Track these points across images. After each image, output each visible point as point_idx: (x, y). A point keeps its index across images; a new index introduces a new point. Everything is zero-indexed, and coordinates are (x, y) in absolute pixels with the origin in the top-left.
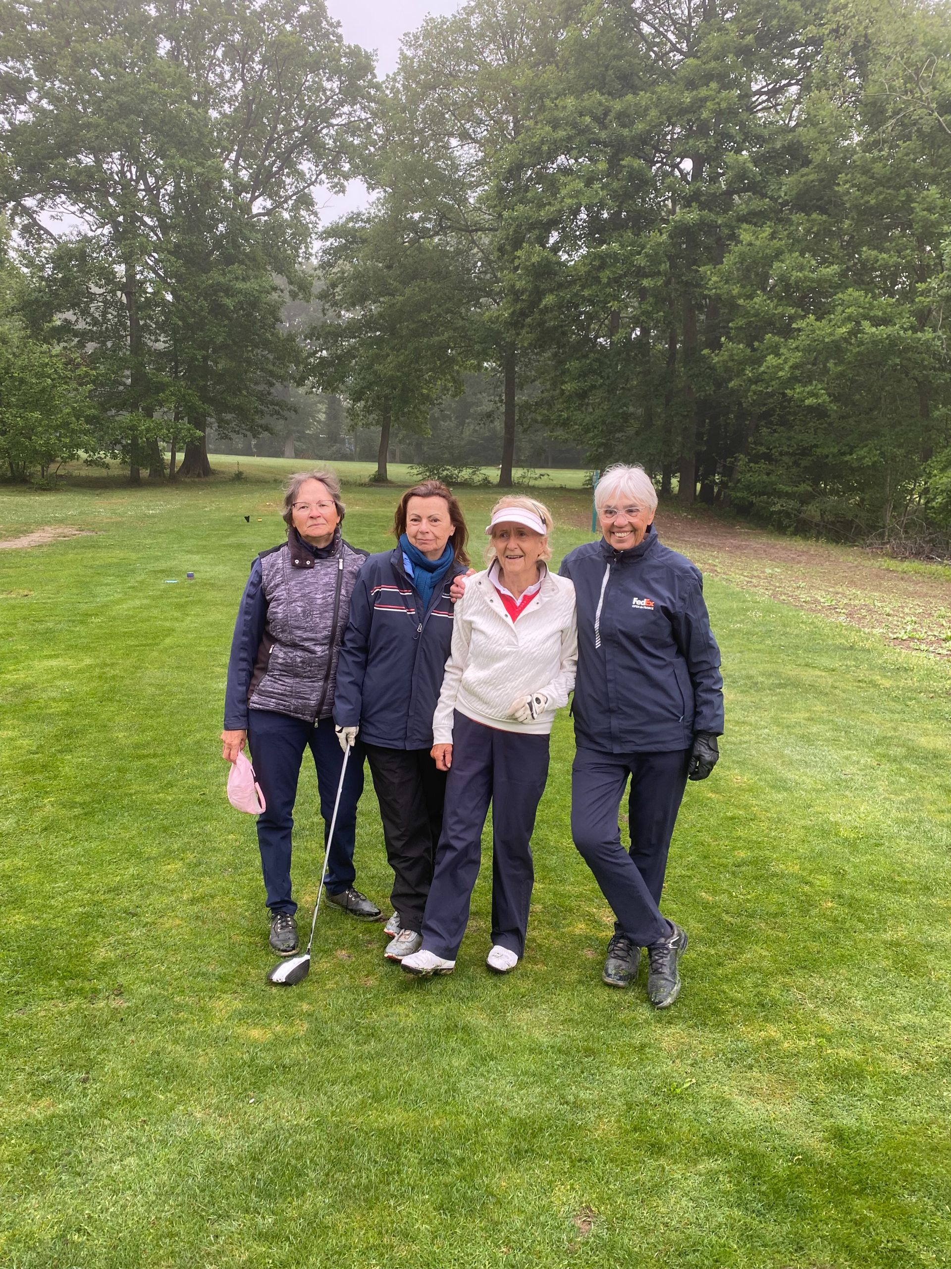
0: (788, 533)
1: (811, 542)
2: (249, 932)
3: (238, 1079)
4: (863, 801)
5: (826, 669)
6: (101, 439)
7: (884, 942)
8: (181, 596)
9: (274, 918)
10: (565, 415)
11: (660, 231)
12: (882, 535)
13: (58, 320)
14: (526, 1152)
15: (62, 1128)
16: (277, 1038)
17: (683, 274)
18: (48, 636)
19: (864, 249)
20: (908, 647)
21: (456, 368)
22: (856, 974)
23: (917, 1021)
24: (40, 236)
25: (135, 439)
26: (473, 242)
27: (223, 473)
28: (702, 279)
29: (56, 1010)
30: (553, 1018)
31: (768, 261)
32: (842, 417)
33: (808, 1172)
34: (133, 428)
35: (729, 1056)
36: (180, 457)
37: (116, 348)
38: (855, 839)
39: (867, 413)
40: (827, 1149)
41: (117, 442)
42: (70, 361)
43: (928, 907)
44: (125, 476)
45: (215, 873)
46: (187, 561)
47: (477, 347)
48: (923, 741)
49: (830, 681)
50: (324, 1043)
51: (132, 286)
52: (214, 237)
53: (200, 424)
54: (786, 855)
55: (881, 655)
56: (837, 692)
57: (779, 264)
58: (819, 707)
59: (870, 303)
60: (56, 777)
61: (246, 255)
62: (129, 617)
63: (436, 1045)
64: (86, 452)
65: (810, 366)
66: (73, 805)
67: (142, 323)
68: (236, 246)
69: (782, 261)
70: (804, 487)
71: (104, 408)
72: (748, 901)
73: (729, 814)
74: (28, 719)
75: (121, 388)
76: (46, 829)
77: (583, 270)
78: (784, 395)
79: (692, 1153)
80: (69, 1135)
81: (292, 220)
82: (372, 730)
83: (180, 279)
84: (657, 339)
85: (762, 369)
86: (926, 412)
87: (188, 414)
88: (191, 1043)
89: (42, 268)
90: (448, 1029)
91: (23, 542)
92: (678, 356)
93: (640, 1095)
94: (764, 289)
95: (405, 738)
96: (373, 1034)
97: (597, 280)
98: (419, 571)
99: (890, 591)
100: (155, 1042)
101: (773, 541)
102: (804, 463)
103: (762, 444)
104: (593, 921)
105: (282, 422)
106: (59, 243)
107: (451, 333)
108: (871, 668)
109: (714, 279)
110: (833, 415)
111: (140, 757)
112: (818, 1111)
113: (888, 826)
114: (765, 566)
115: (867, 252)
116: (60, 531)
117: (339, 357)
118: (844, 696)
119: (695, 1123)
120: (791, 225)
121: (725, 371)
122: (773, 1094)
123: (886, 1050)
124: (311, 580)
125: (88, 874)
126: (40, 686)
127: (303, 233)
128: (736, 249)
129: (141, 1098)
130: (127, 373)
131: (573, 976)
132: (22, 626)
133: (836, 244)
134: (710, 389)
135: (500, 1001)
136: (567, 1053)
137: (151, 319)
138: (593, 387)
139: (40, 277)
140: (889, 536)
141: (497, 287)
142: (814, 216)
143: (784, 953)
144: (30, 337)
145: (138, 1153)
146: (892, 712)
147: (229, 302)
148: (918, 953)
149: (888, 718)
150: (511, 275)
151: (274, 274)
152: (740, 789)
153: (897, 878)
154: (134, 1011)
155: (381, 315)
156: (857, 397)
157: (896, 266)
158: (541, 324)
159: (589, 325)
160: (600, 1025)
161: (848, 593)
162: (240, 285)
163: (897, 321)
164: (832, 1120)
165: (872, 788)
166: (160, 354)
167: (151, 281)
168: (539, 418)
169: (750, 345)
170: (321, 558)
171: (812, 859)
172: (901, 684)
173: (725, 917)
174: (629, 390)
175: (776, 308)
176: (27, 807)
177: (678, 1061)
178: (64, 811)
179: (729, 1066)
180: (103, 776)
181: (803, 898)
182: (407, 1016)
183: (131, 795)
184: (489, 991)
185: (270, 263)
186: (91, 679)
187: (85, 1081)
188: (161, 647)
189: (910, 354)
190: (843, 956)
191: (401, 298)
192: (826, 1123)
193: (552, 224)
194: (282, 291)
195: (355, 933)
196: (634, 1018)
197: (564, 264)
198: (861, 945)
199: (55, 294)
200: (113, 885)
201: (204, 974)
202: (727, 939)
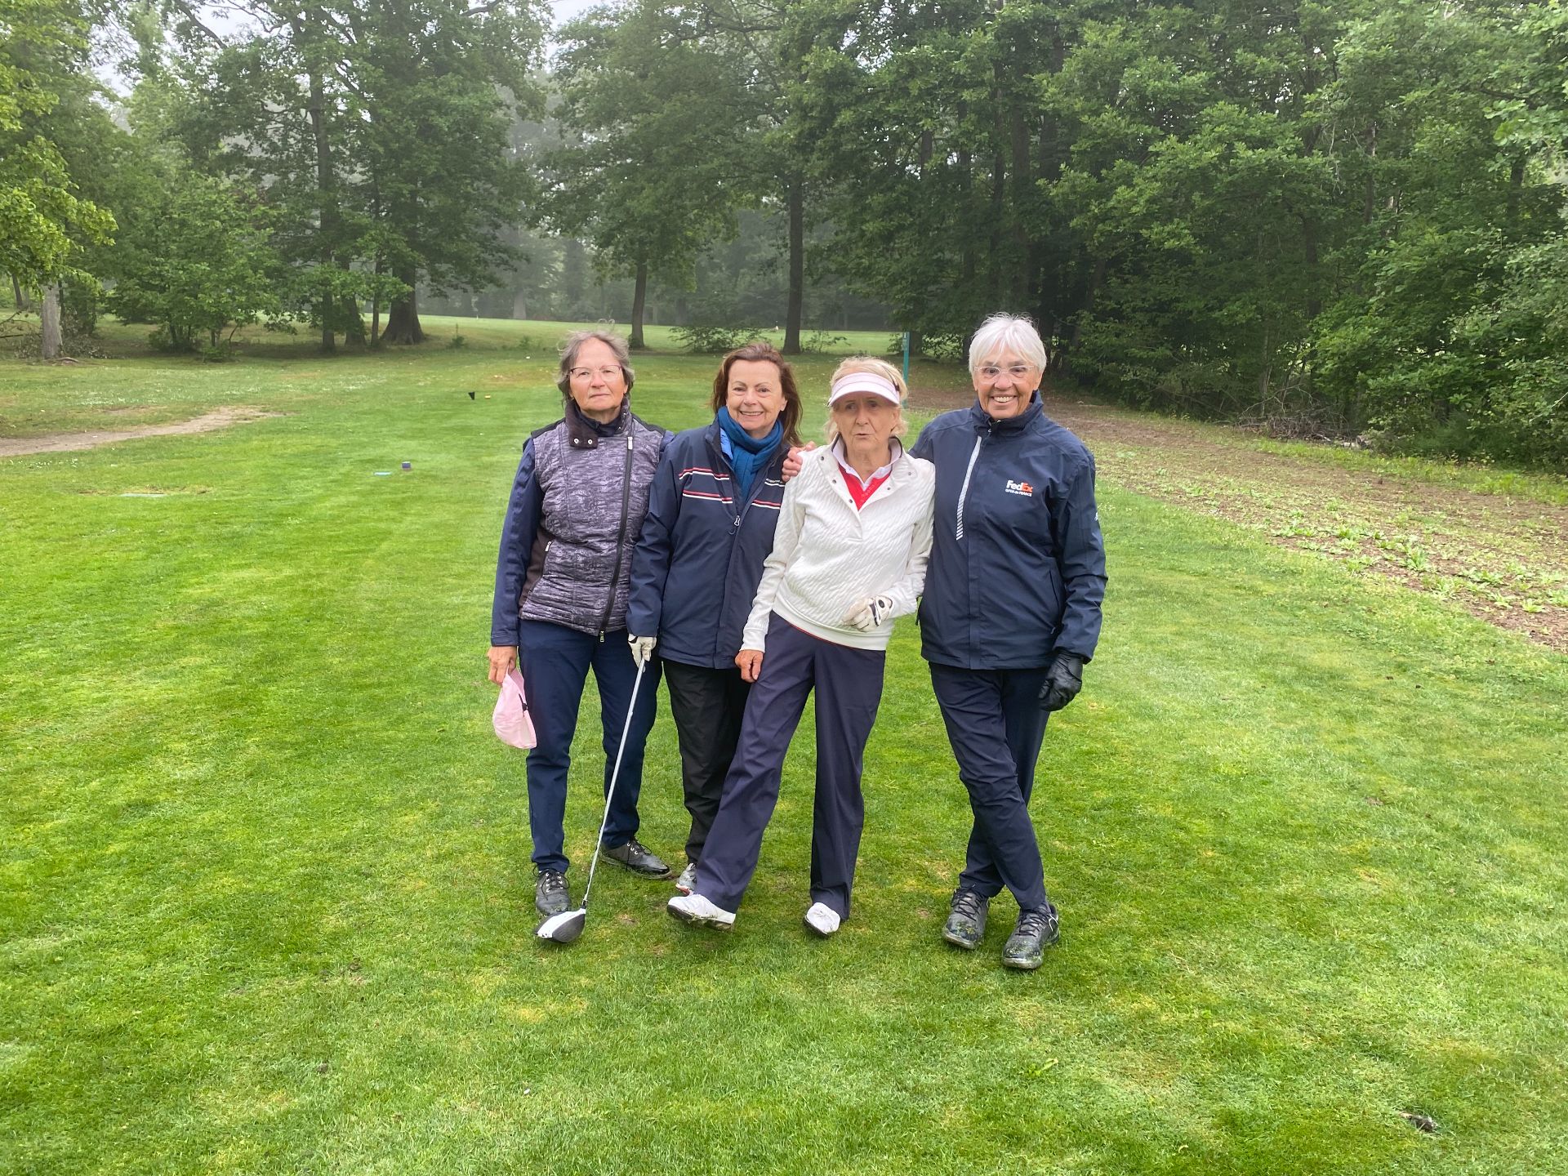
0: (1143, 408)
1: (1172, 419)
2: (509, 894)
3: (509, 1066)
4: (1247, 730)
5: (1196, 574)
6: (285, 297)
7: (1278, 897)
8: (395, 491)
9: (541, 876)
10: (865, 262)
11: (983, 29)
12: (1257, 410)
13: (226, 145)
14: (860, 1145)
15: (299, 1125)
16: (552, 1017)
17: (1013, 84)
18: (236, 542)
19: (1239, 51)
20: (1295, 546)
21: (729, 204)
22: (1244, 935)
23: (1319, 988)
24: (200, 38)
25: (327, 296)
26: (748, 43)
27: (438, 338)
28: (1037, 90)
29: (281, 989)
30: (883, 990)
31: (1118, 68)
32: (1209, 264)
33: (1195, 1163)
34: (325, 282)
35: (1097, 1031)
36: (385, 318)
37: (302, 181)
38: (1238, 776)
39: (1241, 259)
40: (1217, 1137)
41: (305, 300)
42: (244, 199)
43: (1328, 855)
44: (316, 344)
45: (464, 825)
46: (399, 448)
47: (755, 177)
48: (1316, 659)
49: (1201, 588)
50: (609, 1023)
51: (318, 102)
52: (421, 39)
53: (408, 276)
54: (1156, 796)
55: (1262, 555)
56: (1210, 600)
57: (1133, 71)
58: (1188, 619)
59: (1246, 120)
60: (259, 712)
61: (461, 60)
62: (333, 518)
63: (745, 1023)
64: (267, 313)
65: (1170, 200)
66: (282, 746)
67: (332, 149)
68: (451, 50)
69: (1136, 68)
70: (1163, 352)
71: (287, 257)
72: (1112, 850)
73: (1084, 748)
74: (219, 642)
75: (309, 232)
76: (251, 775)
77: (888, 79)
78: (1138, 236)
79: (1057, 1145)
80: (310, 1134)
81: (519, 16)
82: (674, 644)
83: (379, 92)
84: (981, 165)
85: (1112, 203)
86: (1313, 258)
87: (393, 264)
88: (448, 1025)
89: (205, 79)
90: (758, 1005)
91: (194, 426)
92: (1006, 188)
93: (993, 1078)
94: (1113, 104)
95: (714, 654)
96: (668, 1011)
97: (906, 92)
98: (738, 451)
99: (1269, 478)
100: (404, 1025)
101: (1123, 418)
102: (1163, 321)
103: (1110, 298)
104: (926, 876)
105: (511, 273)
106: (224, 47)
107: (723, 159)
108: (1251, 572)
109: (1052, 90)
110: (1199, 261)
111: (361, 687)
112: (1205, 1093)
113: (1278, 760)
114: (1114, 449)
115: (1242, 56)
116: (238, 412)
117: (581, 192)
118: (1219, 605)
119: (1060, 1110)
120: (1147, 21)
121: (1065, 206)
122: (1151, 1075)
123: (1283, 1022)
124: (595, 463)
125: (307, 828)
126: (230, 603)
127: (533, 33)
128: (1079, 52)
129: (393, 1090)
130: (316, 212)
131: (904, 940)
132: (202, 530)
133: (1203, 44)
134: (1046, 229)
135: (818, 971)
136: (903, 1031)
137: (344, 143)
138: (901, 228)
139: (201, 90)
140: (1266, 411)
141: (780, 101)
142: (1176, 9)
143: (1158, 912)
144: (190, 168)
145: (394, 1154)
146: (1278, 624)
147: (442, 123)
148: (1318, 909)
149: (1273, 632)
150: (798, 86)
151: (497, 86)
152: (1097, 718)
153: (1290, 822)
154: (376, 989)
155: (633, 138)
156: (1228, 238)
157: (1277, 73)
158: (835, 147)
159: (894, 150)
160: (940, 998)
161: (1218, 481)
162: (455, 100)
163: (1278, 142)
164: (1222, 1104)
165: (1257, 715)
166: (356, 189)
167: (343, 96)
168: (833, 267)
169: (1095, 173)
170: (605, 436)
171: (1187, 800)
172: (1288, 590)
173: (1085, 870)
174: (945, 230)
175: (1128, 126)
176: (226, 748)
177: (1035, 1039)
178: (273, 753)
179: (1097, 1044)
180: (317, 711)
181: (1179, 846)
182: (708, 990)
183: (354, 732)
184: (805, 960)
185: (493, 73)
186: (293, 593)
187: (323, 1070)
188: (377, 553)
189: (1294, 184)
190: (1228, 913)
191: (659, 116)
192: (1215, 1107)
193: (847, 21)
194: (508, 107)
195: (638, 893)
196: (981, 989)
197: (861, 73)
198: (1249, 901)
199: (222, 112)
200: (339, 840)
201: (457, 945)
202: (1087, 896)
